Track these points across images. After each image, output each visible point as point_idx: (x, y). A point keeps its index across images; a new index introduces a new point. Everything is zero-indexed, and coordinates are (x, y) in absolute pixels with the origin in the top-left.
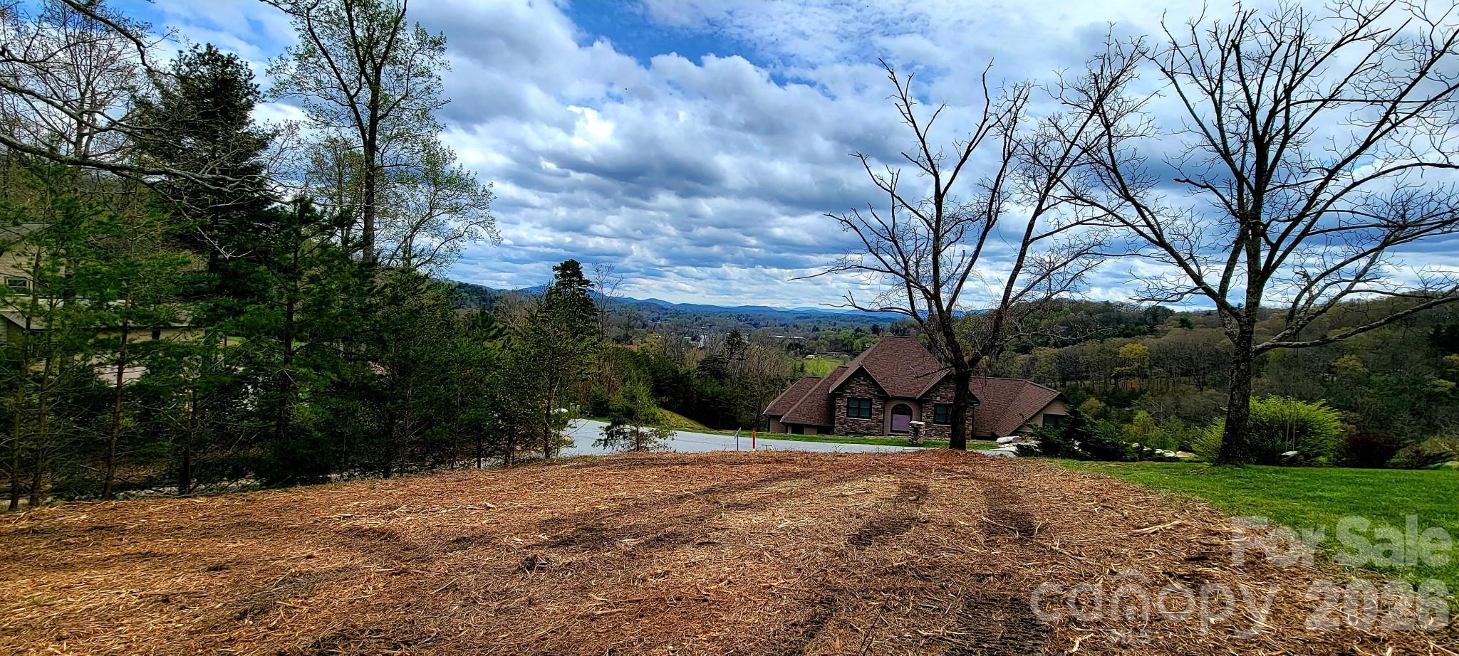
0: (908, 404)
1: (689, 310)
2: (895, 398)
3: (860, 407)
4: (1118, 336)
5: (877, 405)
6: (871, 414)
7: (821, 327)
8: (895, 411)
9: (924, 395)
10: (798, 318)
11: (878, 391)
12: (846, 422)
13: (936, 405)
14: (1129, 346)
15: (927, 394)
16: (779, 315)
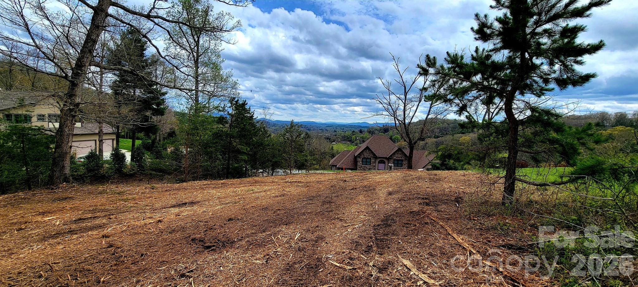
0: (384, 160)
1: (279, 123)
2: (379, 158)
3: (366, 161)
4: (459, 134)
5: (373, 160)
6: (371, 164)
7: (337, 130)
8: (379, 163)
9: (390, 156)
10: (327, 126)
11: (373, 155)
12: (361, 167)
13: (394, 160)
14: (463, 137)
15: (391, 156)
16: (319, 125)
